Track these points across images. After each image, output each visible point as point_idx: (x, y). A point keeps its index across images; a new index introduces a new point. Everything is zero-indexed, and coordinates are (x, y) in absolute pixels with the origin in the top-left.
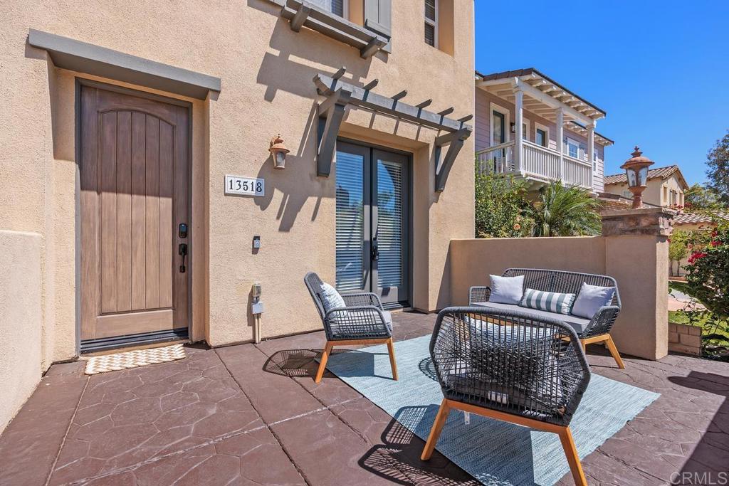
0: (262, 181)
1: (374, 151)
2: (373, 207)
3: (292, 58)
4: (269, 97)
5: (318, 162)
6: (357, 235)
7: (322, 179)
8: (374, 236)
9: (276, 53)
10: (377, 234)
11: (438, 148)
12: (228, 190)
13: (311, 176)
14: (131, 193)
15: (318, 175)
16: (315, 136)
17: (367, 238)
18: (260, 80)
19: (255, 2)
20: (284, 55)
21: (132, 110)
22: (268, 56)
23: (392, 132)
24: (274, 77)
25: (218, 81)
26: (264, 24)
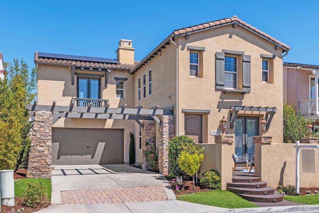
0: (218, 131)
1: (246, 117)
2: (246, 135)
3: (225, 100)
4: (219, 111)
5: (230, 125)
6: (241, 144)
7: (231, 129)
8: (246, 143)
9: (221, 100)
10: (247, 143)
11: (267, 115)
12: (211, 134)
13: (229, 129)
14: (192, 135)
15: (230, 128)
16: (230, 118)
17: (244, 144)
18: (217, 108)
19: (216, 90)
20: (223, 100)
21: (192, 118)
22: (219, 102)
23: (251, 113)
24: (220, 106)
25: (210, 110)
26: (218, 94)
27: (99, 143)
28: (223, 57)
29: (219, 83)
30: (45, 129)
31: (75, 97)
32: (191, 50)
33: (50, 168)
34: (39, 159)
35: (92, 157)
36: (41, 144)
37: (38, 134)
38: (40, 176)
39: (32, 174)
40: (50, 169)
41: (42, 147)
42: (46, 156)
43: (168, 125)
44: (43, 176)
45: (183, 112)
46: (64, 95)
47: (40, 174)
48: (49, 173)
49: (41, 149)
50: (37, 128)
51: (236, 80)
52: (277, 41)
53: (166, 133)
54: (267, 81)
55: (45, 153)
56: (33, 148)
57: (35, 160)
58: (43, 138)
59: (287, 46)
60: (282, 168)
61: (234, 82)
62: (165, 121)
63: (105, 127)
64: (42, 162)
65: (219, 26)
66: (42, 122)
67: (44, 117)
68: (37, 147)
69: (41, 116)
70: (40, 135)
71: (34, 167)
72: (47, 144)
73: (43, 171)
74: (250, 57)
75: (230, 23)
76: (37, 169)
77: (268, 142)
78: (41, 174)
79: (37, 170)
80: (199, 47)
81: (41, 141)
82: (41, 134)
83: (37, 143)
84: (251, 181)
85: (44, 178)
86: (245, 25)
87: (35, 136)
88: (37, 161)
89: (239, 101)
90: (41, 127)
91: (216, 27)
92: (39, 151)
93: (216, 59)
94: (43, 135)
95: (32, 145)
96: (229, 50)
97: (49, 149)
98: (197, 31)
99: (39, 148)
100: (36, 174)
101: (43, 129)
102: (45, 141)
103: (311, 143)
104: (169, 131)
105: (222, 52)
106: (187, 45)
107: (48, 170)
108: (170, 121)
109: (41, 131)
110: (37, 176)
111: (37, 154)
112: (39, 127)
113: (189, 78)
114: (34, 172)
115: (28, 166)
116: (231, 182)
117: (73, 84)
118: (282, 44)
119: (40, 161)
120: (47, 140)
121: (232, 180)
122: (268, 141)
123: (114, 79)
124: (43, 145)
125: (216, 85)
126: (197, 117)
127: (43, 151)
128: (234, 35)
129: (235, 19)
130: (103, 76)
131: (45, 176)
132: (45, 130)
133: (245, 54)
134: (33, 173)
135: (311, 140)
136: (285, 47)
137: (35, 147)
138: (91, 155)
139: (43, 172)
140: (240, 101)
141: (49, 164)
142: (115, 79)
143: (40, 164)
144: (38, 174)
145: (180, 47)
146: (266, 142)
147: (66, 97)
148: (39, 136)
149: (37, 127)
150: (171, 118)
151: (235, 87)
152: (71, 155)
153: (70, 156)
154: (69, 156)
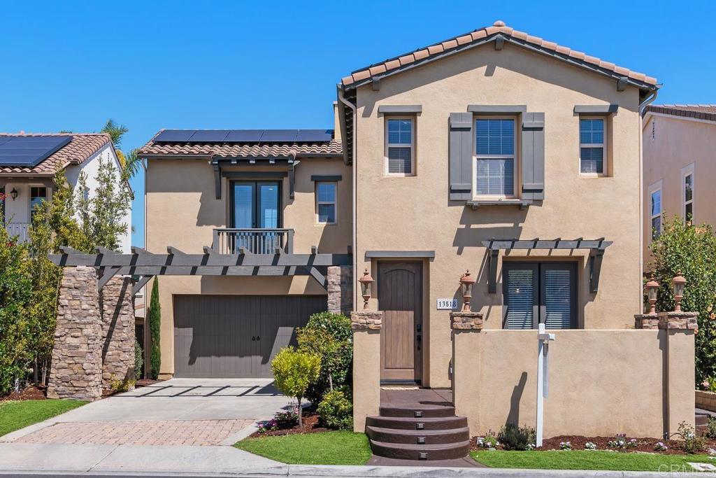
0: (456, 300)
1: (542, 265)
2: (541, 307)
3: (473, 226)
4: (459, 252)
5: (489, 285)
7: (492, 295)
9: (463, 226)
11: (592, 258)
12: (438, 307)
13: (485, 294)
14: (397, 310)
15: (490, 292)
16: (488, 269)
18: (454, 245)
19: (452, 203)
20: (468, 226)
21: (397, 270)
22: (459, 230)
23: (547, 255)
24: (462, 240)
25: (434, 252)
26: (457, 213)
27: (280, 328)
28: (468, 123)
29: (456, 186)
30: (81, 302)
31: (224, 227)
32: (386, 115)
33: (91, 381)
34: (71, 362)
35: (265, 361)
36: (74, 332)
37: (69, 312)
38: (73, 396)
39: (57, 391)
40: (90, 383)
41: (76, 337)
42: (83, 356)
43: (338, 288)
44: (77, 395)
45: (367, 259)
46: (200, 224)
47: (71, 392)
48: (88, 390)
49: (75, 342)
50: (66, 301)
51: (513, 175)
52: (617, 69)
53: (335, 306)
54: (602, 172)
55: (80, 350)
56: (60, 341)
57: (63, 364)
58: (78, 321)
59: (648, 79)
60: (516, 387)
61: (505, 179)
62: (332, 280)
63: (290, 293)
64: (75, 367)
65: (456, 51)
66: (76, 288)
67: (78, 279)
68: (68, 339)
69: (74, 276)
70: (73, 315)
71: (61, 379)
72: (85, 332)
73: (77, 385)
74: (541, 115)
75: (484, 42)
76: (67, 382)
77: (472, 326)
78: (74, 392)
79: (66, 384)
80: (406, 106)
81: (75, 326)
82: (74, 312)
83: (67, 330)
84: (419, 413)
85: (79, 400)
86: (524, 42)
87: (62, 317)
88: (66, 365)
89: (511, 225)
90: (74, 298)
91: (445, 55)
92: (70, 347)
93: (451, 129)
94: (78, 313)
95: (57, 334)
96: (487, 104)
97: (89, 342)
98: (398, 71)
99: (70, 340)
100: (64, 391)
101: (78, 302)
102: (82, 326)
103: (647, 327)
104: (342, 302)
105: (466, 111)
106: (378, 104)
107: (86, 384)
108: (344, 278)
109: (74, 307)
110: (66, 396)
111: (65, 351)
112: (70, 298)
113: (382, 181)
114: (61, 387)
115: (51, 376)
116: (376, 414)
117: (219, 197)
118: (632, 74)
119: (71, 366)
120: (85, 324)
121: (378, 412)
122: (472, 324)
123: (310, 179)
124: (77, 334)
125: (451, 191)
126: (410, 267)
127: (77, 347)
128: (501, 67)
129: (497, 29)
130: (285, 174)
131: (81, 396)
132: (81, 305)
133: (529, 110)
134: (58, 389)
135: (647, 321)
136: (642, 82)
137: (62, 339)
138: (261, 356)
139: (77, 389)
140: (516, 225)
141: (87, 371)
142: (312, 180)
143: (71, 372)
144: (67, 392)
145: (361, 110)
146: (467, 326)
147: (204, 226)
148: (69, 317)
149: (65, 298)
150: (347, 272)
151: (509, 191)
152: (219, 356)
153: (217, 358)
154: (213, 357)
